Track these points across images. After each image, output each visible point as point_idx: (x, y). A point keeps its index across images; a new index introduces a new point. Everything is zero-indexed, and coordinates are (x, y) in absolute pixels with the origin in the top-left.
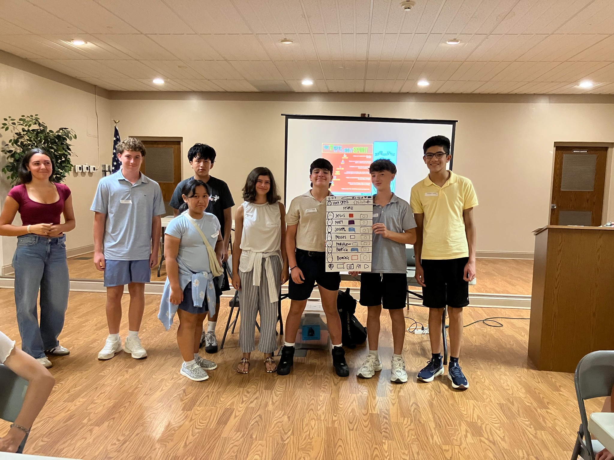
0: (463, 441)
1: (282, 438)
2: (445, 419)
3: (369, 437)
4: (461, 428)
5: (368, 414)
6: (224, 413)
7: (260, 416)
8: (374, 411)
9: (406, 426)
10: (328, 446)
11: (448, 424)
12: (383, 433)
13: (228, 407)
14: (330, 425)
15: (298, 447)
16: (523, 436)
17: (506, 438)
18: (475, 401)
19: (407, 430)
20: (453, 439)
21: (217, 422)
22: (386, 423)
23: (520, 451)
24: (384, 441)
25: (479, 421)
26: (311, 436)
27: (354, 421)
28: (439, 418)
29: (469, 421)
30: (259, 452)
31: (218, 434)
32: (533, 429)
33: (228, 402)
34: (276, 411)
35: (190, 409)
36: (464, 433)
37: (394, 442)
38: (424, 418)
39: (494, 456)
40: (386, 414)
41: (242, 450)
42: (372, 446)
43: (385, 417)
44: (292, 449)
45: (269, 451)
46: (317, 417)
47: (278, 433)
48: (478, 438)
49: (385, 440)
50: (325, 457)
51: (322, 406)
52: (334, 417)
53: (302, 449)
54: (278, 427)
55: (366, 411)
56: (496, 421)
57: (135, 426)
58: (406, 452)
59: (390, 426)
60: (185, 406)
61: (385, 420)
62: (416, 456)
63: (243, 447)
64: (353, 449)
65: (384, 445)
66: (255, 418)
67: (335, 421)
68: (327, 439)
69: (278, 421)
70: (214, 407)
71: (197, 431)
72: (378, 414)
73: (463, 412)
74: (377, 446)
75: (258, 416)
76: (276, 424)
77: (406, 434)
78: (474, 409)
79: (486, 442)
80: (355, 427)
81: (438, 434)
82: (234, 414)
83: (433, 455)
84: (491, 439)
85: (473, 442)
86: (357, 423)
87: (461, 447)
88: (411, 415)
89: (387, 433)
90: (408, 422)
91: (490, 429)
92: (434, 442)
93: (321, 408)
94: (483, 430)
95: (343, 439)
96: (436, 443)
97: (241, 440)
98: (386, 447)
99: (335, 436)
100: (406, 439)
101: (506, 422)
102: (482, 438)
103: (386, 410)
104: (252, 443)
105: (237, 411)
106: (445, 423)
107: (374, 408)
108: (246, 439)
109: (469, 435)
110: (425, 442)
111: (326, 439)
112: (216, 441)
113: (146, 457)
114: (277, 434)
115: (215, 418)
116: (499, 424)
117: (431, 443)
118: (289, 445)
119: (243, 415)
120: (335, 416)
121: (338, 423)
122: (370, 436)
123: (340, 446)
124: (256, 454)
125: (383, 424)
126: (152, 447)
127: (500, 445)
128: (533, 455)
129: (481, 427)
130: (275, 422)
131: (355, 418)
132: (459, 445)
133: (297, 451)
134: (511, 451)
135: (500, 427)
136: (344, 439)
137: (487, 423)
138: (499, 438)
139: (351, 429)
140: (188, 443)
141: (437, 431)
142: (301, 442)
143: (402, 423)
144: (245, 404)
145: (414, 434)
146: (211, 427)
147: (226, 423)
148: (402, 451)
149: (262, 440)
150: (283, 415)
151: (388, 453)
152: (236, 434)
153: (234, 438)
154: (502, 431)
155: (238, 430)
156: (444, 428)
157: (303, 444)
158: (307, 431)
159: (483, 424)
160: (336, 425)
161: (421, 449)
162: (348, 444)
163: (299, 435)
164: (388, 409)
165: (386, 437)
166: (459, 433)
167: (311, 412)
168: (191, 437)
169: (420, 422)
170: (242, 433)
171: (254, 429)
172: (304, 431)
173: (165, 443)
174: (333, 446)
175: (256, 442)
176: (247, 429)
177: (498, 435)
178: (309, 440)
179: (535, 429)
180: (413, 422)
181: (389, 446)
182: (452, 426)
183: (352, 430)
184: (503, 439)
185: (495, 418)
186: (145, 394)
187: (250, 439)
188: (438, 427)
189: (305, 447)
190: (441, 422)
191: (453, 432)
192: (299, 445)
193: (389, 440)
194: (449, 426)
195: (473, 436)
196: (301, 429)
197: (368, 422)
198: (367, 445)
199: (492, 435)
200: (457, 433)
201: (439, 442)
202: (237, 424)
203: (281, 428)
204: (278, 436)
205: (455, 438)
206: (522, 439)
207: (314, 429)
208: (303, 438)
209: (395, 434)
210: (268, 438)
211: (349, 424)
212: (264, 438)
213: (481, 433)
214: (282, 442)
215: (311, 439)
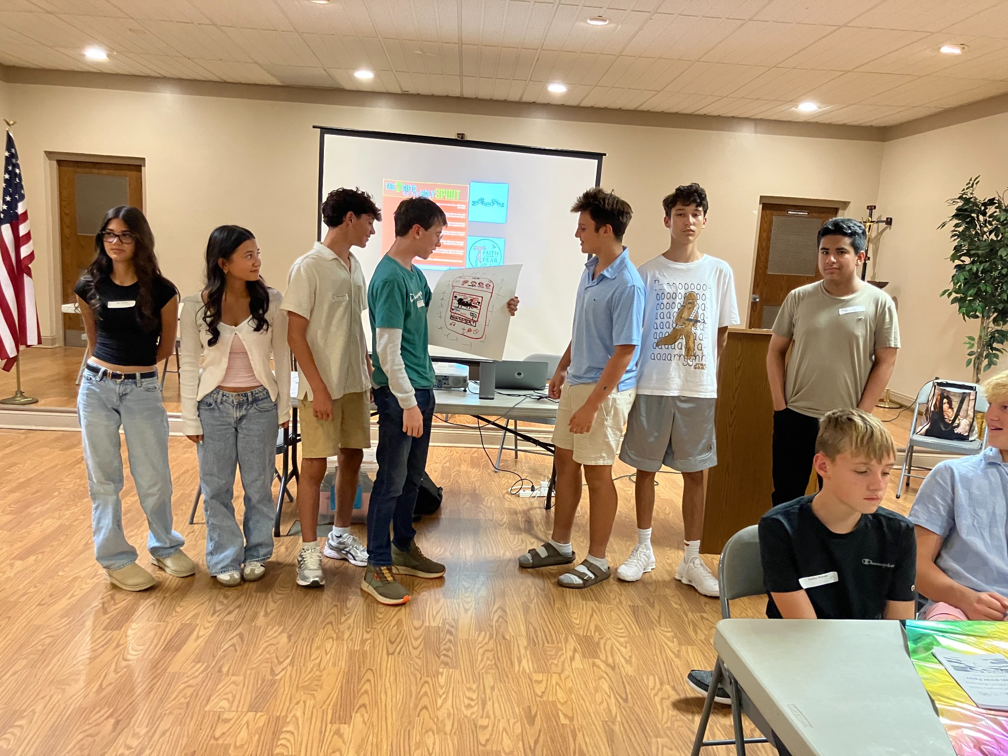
0: (566, 665)
1: (272, 671)
2: (544, 631)
3: (417, 664)
4: (567, 646)
5: (423, 628)
6: (178, 631)
7: (241, 635)
8: (434, 621)
9: (480, 645)
10: (348, 681)
11: (547, 639)
12: (442, 658)
13: (187, 622)
14: (357, 648)
15: (298, 685)
16: (659, 655)
17: (634, 659)
18: (596, 602)
19: (481, 651)
20: (552, 663)
21: (163, 647)
22: (450, 641)
23: (651, 678)
24: (441, 670)
25: (597, 634)
26: (322, 667)
27: (398, 640)
28: (535, 631)
29: (581, 634)
30: (230, 696)
31: (163, 668)
32: (676, 643)
33: (187, 614)
35: (118, 627)
36: (570, 653)
37: (457, 672)
38: (511, 631)
39: (610, 688)
40: (452, 627)
41: (200, 693)
42: (421, 678)
43: (449, 632)
44: (287, 689)
45: (246, 693)
46: (337, 634)
47: (267, 662)
48: (591, 661)
49: (443, 668)
50: (339, 697)
51: (349, 617)
52: (365, 634)
53: (304, 688)
54: (268, 652)
55: (421, 623)
56: (623, 633)
57: (14, 658)
58: (474, 687)
59: (455, 646)
60: (109, 623)
61: (448, 637)
62: (488, 691)
63: (202, 688)
64: (388, 685)
65: (440, 676)
66: (232, 638)
67: (366, 640)
68: (349, 669)
69: (271, 642)
70: (162, 623)
71: (124, 663)
72: (439, 627)
73: (575, 621)
74: (429, 679)
75: (237, 635)
76: (266, 647)
77: (479, 658)
78: (592, 616)
79: (602, 666)
80: (398, 649)
81: (529, 656)
82: (195, 633)
83: (516, 690)
84: (610, 661)
85: (582, 667)
86: (402, 643)
87: (562, 675)
88: (492, 627)
89: (448, 656)
90: (484, 638)
91: (612, 647)
92: (521, 669)
93: (346, 620)
94: (600, 649)
95: (374, 669)
96: (524, 671)
97: (201, 676)
98: (442, 680)
99: (362, 665)
100: (478, 665)
101: (637, 634)
102: (597, 661)
103: (454, 620)
104: (220, 681)
105: (202, 628)
106: (544, 638)
107: (434, 618)
108: (210, 674)
109: (577, 656)
110: (507, 669)
111: (346, 670)
112: (157, 679)
113: (25, 710)
114: (264, 665)
115: (162, 641)
116: (626, 639)
117: (516, 671)
118: (283, 681)
119: (211, 634)
120: (368, 632)
121: (370, 643)
122: (420, 663)
123: (369, 680)
124: (225, 699)
125: (444, 642)
126: (38, 695)
127: (622, 670)
128: (669, 684)
129: (598, 643)
130: (264, 645)
131: (401, 635)
132: (560, 672)
133: (294, 691)
134: (638, 679)
135: (626, 643)
136: (376, 669)
137: (608, 636)
138: (622, 660)
139: (391, 651)
140: (104, 685)
141: (528, 652)
142: (303, 676)
143: (476, 641)
144: (218, 616)
145: (491, 658)
146: (151, 657)
147: (178, 649)
148: (468, 685)
149: (238, 675)
150: (281, 633)
151: (444, 689)
152: (194, 666)
153: (189, 674)
154: (629, 648)
155: (198, 660)
156: (541, 646)
157: (306, 679)
158: (316, 659)
159: (602, 638)
160: (367, 647)
161: (498, 681)
162: (381, 676)
163: (302, 665)
164: (456, 618)
165: (446, 664)
166: (563, 654)
167: (329, 627)
168: (112, 676)
169: (504, 638)
170: (205, 664)
171: (226, 658)
172: (313, 658)
173: (63, 687)
174: (356, 681)
175: (228, 678)
176: (214, 657)
177: (622, 656)
178: (318, 673)
179: (680, 644)
180: (493, 637)
181: (449, 677)
182: (553, 643)
183: (393, 653)
184: (628, 662)
185: (621, 629)
186: (39, 605)
187: (217, 674)
188: (532, 645)
189: (310, 684)
190: (537, 637)
191: (553, 653)
192: (300, 682)
193: (450, 668)
194: (548, 643)
195: (584, 657)
196: (308, 655)
197: (420, 640)
198: (412, 678)
199: (612, 656)
200: (560, 653)
201: (529, 668)
202: (198, 650)
203: (274, 655)
204: (266, 667)
205: (555, 662)
206: (656, 660)
207: (329, 655)
208: (309, 670)
209: (461, 659)
210: (248, 672)
211: (389, 644)
212: (242, 673)
213: (596, 652)
214: (270, 678)
215: (320, 672)
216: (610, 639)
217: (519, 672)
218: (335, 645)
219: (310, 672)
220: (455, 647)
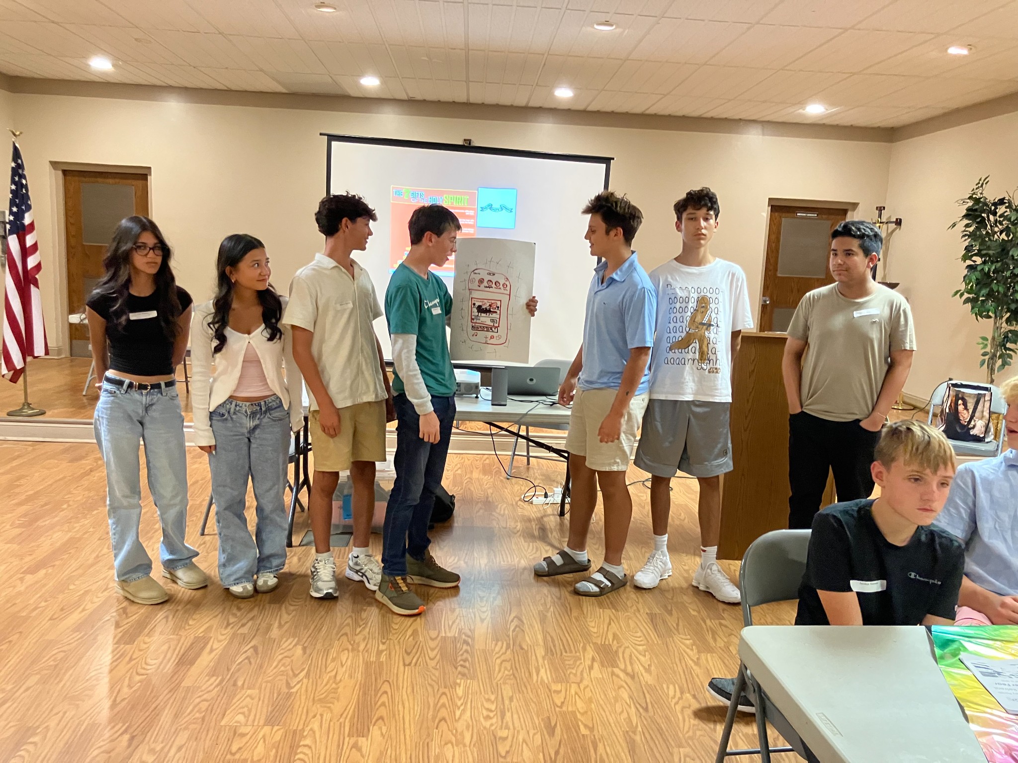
0: (585, 675)
1: (288, 684)
2: (562, 640)
3: (434, 675)
4: (586, 655)
5: (439, 638)
6: (192, 644)
7: (255, 648)
8: (450, 631)
9: (497, 655)
10: (365, 694)
11: (565, 648)
12: (459, 668)
13: (201, 635)
14: (373, 659)
15: (314, 698)
16: (678, 663)
17: (653, 668)
18: (613, 611)
19: (498, 661)
20: (571, 673)
21: (177, 661)
22: (467, 651)
23: (671, 687)
24: (458, 681)
25: (615, 642)
26: (338, 678)
27: (414, 651)
28: (553, 641)
29: (599, 643)
30: (246, 710)
31: (177, 682)
32: (695, 651)
33: (201, 627)
34: (285, 639)
35: (131, 641)
36: (588, 662)
37: (475, 683)
38: (529, 642)
39: (630, 697)
40: (469, 637)
41: (215, 707)
42: (438, 690)
43: (466, 642)
44: (303, 701)
45: (262, 707)
46: (352, 645)
47: (282, 675)
48: (610, 669)
49: (461, 679)
50: (356, 710)
51: (364, 628)
52: (381, 645)
53: (320, 700)
54: (283, 665)
55: (436, 632)
56: (641, 641)
57: (26, 674)
58: (493, 697)
59: (473, 657)
60: (123, 636)
61: (465, 647)
62: (507, 702)
63: (218, 702)
64: (405, 697)
65: (457, 687)
66: (246, 652)
67: (382, 651)
68: (365, 682)
69: (285, 654)
70: (175, 637)
71: (138, 678)
72: (455, 638)
73: (592, 629)
74: (446, 691)
75: (252, 647)
76: (281, 660)
77: (497, 669)
78: (610, 624)
79: (622, 675)
80: (414, 660)
81: (547, 666)
82: (209, 647)
83: (535, 700)
84: (629, 669)
85: (601, 676)
86: (418, 653)
87: (581, 685)
88: (508, 636)
89: (465, 667)
90: (502, 648)
91: (631, 656)
92: (539, 679)
93: (360, 632)
94: (619, 657)
95: (391, 681)
96: (542, 681)
97: (216, 689)
98: (460, 691)
99: (378, 677)
100: (495, 676)
101: (656, 642)
102: (616, 670)
103: (470, 630)
104: (235, 695)
105: (216, 641)
106: (562, 647)
107: (450, 628)
108: (225, 688)
109: (596, 665)
110: (525, 680)
111: (363, 682)
112: (171, 694)
113: (38, 727)
114: (280, 677)
115: (175, 656)
116: (645, 647)
117: (534, 681)
118: (298, 695)
119: (225, 647)
120: (384, 643)
121: (386, 654)
122: (437, 674)
123: (386, 692)
124: (240, 713)
125: (461, 653)
126: (52, 710)
127: (641, 678)
128: (689, 692)
129: (617, 652)
130: (280, 657)
131: (416, 646)
132: (579, 681)
133: (311, 704)
134: (658, 688)
135: (645, 651)
136: (393, 681)
137: (627, 644)
138: (641, 668)
139: (407, 662)
140: (118, 700)
141: (546, 662)
142: (319, 689)
143: (493, 651)
144: (233, 627)
145: (509, 668)
146: (165, 671)
147: (192, 663)
148: (486, 696)
149: (254, 688)
150: (295, 645)
151: (462, 701)
152: (208, 680)
153: (203, 688)
154: (648, 656)
155: (213, 673)
156: (558, 656)
157: (323, 691)
158: (332, 671)
159: (620, 647)
160: (383, 658)
161: (517, 691)
162: (398, 688)
163: (317, 677)
164: (472, 628)
165: (464, 675)
166: (581, 663)
167: (344, 638)
168: (125, 690)
169: (522, 648)
170: (220, 678)
171: (241, 671)
172: (328, 670)
173: (77, 702)
174: (373, 693)
175: (243, 692)
176: (228, 670)
177: (641, 665)
178: (334, 685)
179: (699, 652)
180: (510, 647)
181: (467, 688)
182: (571, 652)
183: (410, 664)
184: (648, 670)
185: (640, 637)
186: (50, 619)
187: (232, 688)
188: (549, 654)
189: (327, 696)
190: (554, 646)
191: (571, 662)
192: (317, 694)
193: (467, 678)
194: (566, 652)
195: (603, 666)
196: (323, 667)
197: (436, 651)
198: (429, 689)
199: (631, 664)
200: (578, 663)
201: (547, 678)
202: (212, 664)
203: (289, 667)
204: (281, 680)
205: (574, 671)
206: (676, 668)
207: (345, 667)
208: (324, 683)
209: (478, 669)
210: (264, 685)
211: (405, 655)
212: (258, 685)
213: (615, 661)
214: (287, 691)
215: (337, 684)
216: (628, 647)
217: (537, 681)
218: (350, 658)
219: (326, 685)
220: (471, 658)
